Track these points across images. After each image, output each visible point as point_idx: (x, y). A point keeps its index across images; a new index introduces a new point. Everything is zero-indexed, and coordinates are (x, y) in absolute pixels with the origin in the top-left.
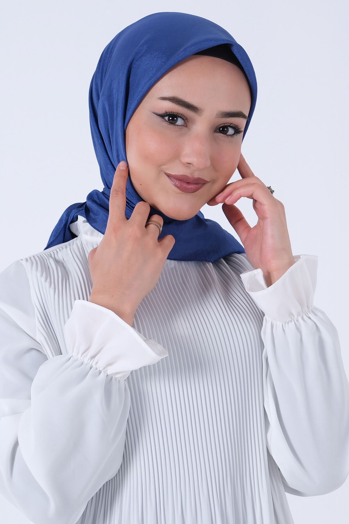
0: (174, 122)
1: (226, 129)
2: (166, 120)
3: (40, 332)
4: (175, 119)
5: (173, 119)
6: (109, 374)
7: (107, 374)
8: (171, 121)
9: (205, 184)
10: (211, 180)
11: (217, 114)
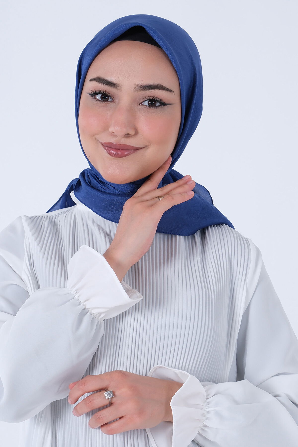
0: (106, 100)
1: (154, 103)
2: (98, 100)
3: (26, 273)
4: (107, 97)
5: (105, 98)
6: (87, 307)
7: (85, 307)
8: (103, 99)
9: (137, 150)
10: (145, 146)
11: (135, 88)
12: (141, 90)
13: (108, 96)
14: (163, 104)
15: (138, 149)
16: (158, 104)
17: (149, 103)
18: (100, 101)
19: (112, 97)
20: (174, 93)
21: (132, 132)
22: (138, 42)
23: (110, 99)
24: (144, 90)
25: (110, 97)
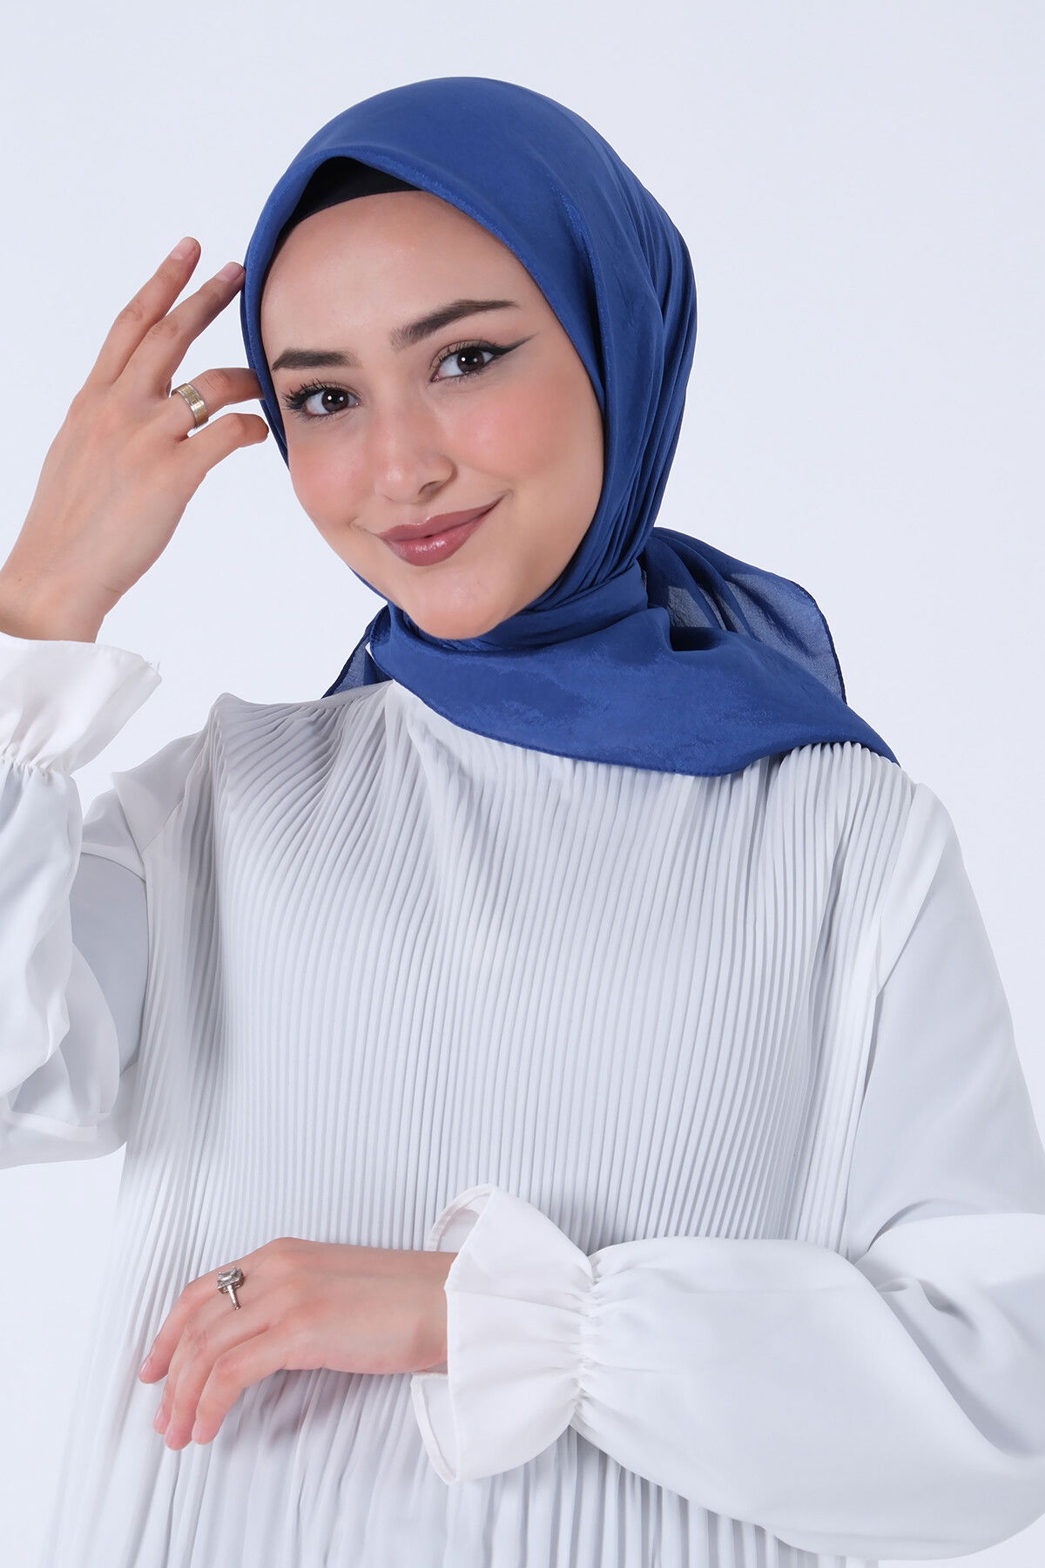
2: (313, 416)
5: (335, 401)
9: (485, 517)
10: (500, 496)
11: (393, 344)
12: (413, 342)
13: (344, 393)
14: (498, 351)
15: (486, 511)
16: (487, 356)
17: (460, 363)
18: (325, 415)
19: (354, 393)
20: (516, 306)
21: (440, 475)
22: (356, 199)
23: (352, 400)
24: (422, 335)
25: (351, 393)
